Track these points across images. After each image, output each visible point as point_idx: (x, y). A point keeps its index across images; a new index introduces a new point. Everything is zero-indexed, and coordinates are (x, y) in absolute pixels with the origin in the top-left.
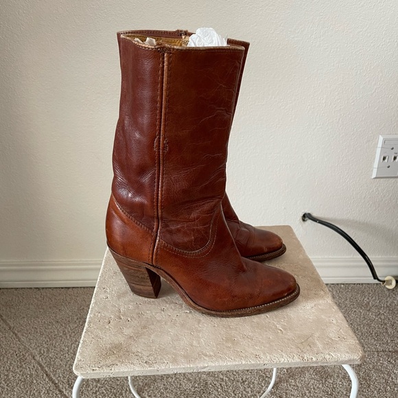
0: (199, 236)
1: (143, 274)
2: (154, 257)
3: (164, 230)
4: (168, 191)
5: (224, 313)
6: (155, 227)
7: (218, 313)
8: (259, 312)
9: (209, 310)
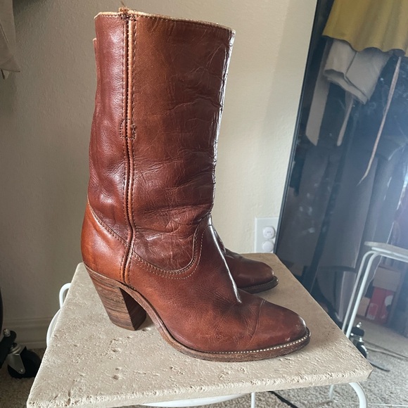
0: (179, 251)
1: (117, 296)
2: (126, 274)
3: (139, 241)
4: (139, 189)
5: (207, 355)
6: (129, 237)
7: (199, 353)
8: (252, 358)
9: (189, 348)
